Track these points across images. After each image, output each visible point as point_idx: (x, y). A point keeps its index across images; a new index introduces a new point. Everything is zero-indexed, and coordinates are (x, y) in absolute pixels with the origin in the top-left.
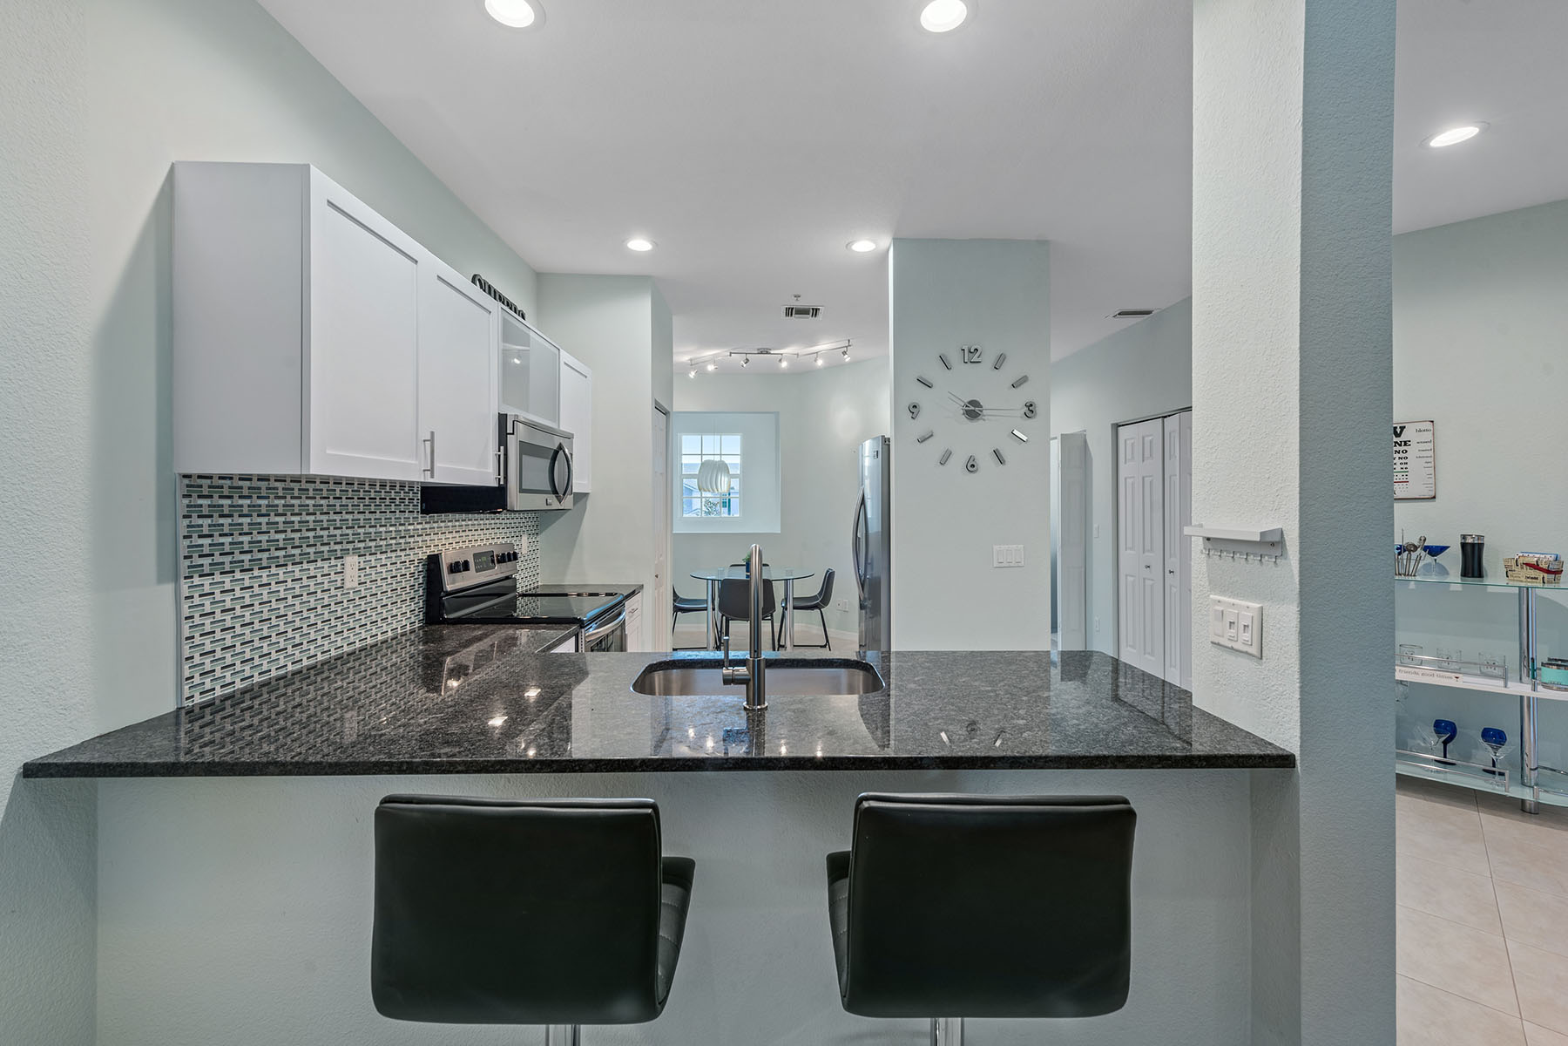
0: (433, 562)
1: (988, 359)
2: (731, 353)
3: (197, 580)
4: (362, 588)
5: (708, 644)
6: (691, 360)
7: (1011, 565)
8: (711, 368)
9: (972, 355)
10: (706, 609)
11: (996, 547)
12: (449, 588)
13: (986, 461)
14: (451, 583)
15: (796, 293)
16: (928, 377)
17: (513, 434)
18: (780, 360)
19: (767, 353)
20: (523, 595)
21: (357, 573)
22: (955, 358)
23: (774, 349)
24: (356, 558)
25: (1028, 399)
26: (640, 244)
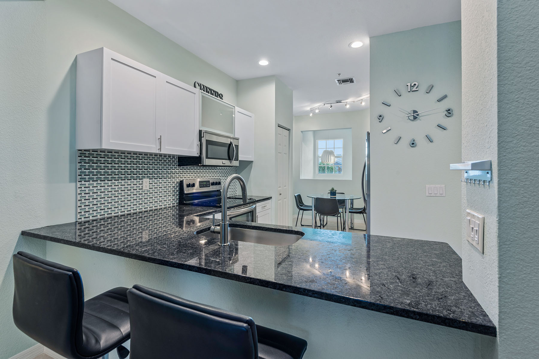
0: (181, 183)
1: (423, 88)
2: (324, 104)
3: (83, 182)
4: (151, 190)
5: (312, 224)
6: (311, 109)
7: (437, 195)
8: (317, 111)
9: (413, 89)
10: (312, 210)
11: (427, 186)
12: (186, 192)
13: (421, 141)
14: (187, 191)
15: (339, 73)
16: (388, 102)
17: (203, 137)
18: (346, 105)
19: (340, 102)
20: (230, 198)
21: (149, 185)
22: (403, 91)
23: (344, 100)
24: (148, 180)
25: (447, 108)
26: (264, 62)
